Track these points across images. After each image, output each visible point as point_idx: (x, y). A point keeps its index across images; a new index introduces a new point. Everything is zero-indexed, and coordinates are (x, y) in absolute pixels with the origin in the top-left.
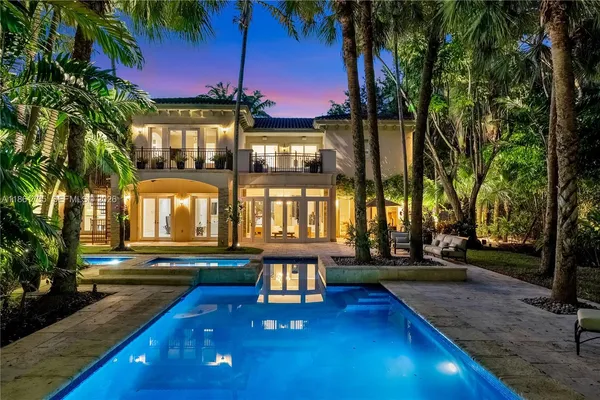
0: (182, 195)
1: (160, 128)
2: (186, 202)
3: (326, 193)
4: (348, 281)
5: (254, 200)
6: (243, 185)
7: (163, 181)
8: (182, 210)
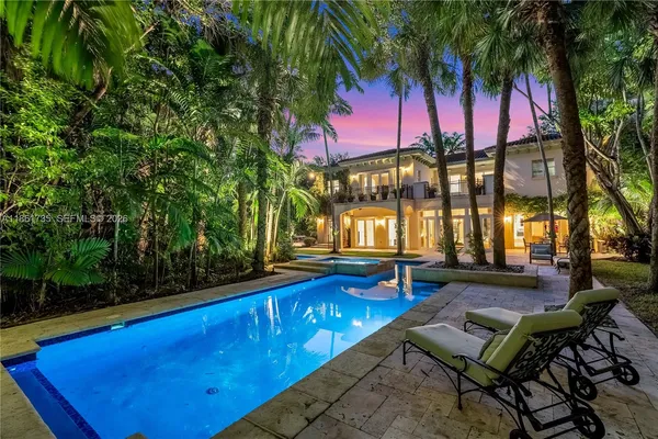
0: (380, 217)
1: (365, 174)
2: (382, 222)
3: (489, 211)
4: (428, 279)
5: (427, 219)
6: (420, 208)
7: (367, 209)
8: (380, 228)
